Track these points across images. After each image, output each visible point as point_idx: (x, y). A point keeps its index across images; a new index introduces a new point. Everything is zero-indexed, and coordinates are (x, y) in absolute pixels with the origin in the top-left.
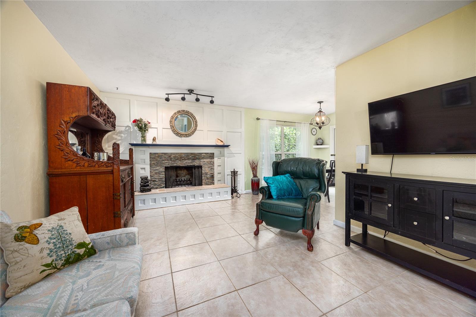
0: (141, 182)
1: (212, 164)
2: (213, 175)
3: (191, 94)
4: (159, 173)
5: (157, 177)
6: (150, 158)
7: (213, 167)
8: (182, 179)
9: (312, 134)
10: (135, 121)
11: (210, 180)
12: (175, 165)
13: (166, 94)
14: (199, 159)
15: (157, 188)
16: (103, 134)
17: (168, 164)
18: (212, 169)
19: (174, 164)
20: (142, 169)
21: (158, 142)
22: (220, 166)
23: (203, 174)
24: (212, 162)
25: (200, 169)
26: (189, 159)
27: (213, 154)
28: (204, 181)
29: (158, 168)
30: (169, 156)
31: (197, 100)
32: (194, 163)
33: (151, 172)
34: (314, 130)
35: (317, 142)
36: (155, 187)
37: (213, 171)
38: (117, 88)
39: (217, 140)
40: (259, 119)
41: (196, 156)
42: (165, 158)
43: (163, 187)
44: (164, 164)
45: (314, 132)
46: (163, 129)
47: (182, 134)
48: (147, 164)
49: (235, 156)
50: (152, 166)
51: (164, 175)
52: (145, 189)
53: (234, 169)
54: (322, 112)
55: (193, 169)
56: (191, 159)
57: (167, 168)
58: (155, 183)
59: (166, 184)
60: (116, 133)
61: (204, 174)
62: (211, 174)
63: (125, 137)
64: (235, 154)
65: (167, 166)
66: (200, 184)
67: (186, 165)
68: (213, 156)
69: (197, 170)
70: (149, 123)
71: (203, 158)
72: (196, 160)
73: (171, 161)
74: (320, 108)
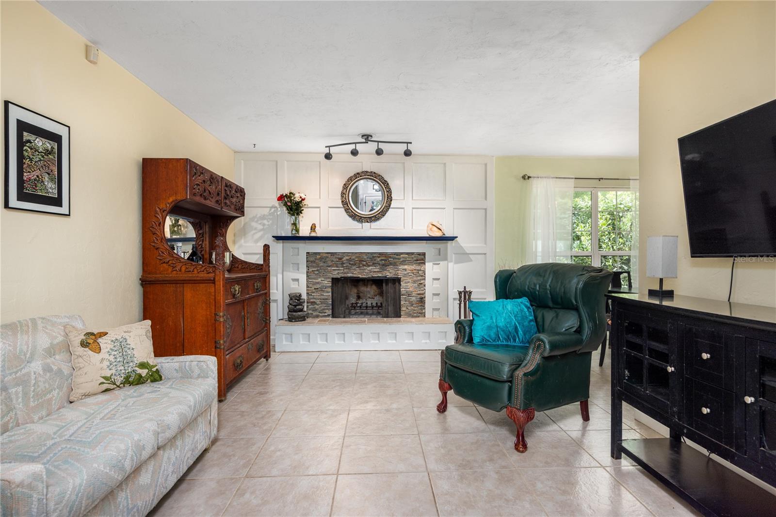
0: (290, 304)
1: (422, 276)
2: (422, 298)
3: (368, 143)
4: (322, 290)
5: (319, 296)
6: (307, 261)
7: (422, 281)
8: (367, 303)
10: (281, 198)
11: (417, 307)
12: (349, 275)
13: (326, 147)
14: (395, 264)
15: (317, 316)
16: (228, 223)
17: (338, 273)
18: (422, 285)
19: (348, 273)
20: (294, 280)
21: (319, 233)
22: (438, 279)
23: (402, 295)
24: (420, 270)
25: (397, 283)
26: (376, 263)
27: (424, 254)
28: (403, 309)
29: (319, 280)
30: (339, 259)
31: (379, 152)
32: (386, 273)
33: (308, 287)
36: (314, 314)
37: (422, 289)
38: (255, 145)
39: (431, 226)
40: (529, 177)
41: (387, 260)
42: (332, 261)
43: (328, 316)
44: (330, 272)
46: (330, 209)
47: (364, 217)
48: (303, 273)
49: (471, 261)
50: (310, 275)
51: (330, 294)
52: (294, 316)
53: (465, 287)
55: (384, 285)
56: (379, 264)
57: (335, 281)
58: (315, 307)
59: (333, 309)
60: (256, 220)
61: (404, 295)
62: (419, 296)
63: (268, 225)
64: (470, 256)
65: (335, 277)
66: (398, 315)
67: (370, 276)
68: (422, 260)
69: (392, 286)
70: (303, 200)
71: (403, 263)
72: (388, 265)
73: (343, 267)
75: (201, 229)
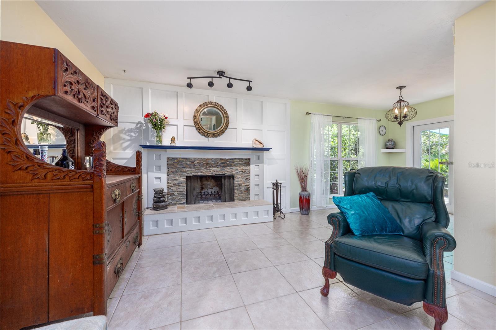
0: (155, 197)
1: (248, 173)
2: (248, 188)
3: (221, 78)
4: (178, 185)
5: (176, 189)
6: (167, 164)
7: (248, 177)
8: (208, 192)
9: (380, 134)
10: (147, 116)
11: (245, 194)
12: (199, 174)
13: (188, 78)
14: (231, 166)
15: (175, 204)
16: (101, 131)
17: (191, 173)
18: (248, 179)
19: (198, 172)
20: (156, 178)
21: (177, 143)
22: (258, 175)
23: (236, 186)
24: (247, 170)
25: (232, 179)
26: (218, 165)
27: (249, 159)
28: (236, 195)
29: (177, 178)
30: (192, 163)
31: (230, 85)
32: (225, 172)
33: (168, 183)
34: (382, 128)
35: (386, 145)
36: (173, 202)
37: (248, 182)
38: (125, 71)
39: (255, 141)
40: (310, 114)
41: (226, 163)
42: (187, 164)
43: (184, 203)
44: (185, 172)
45: (382, 131)
46: (185, 127)
47: (210, 134)
48: (164, 173)
49: (277, 163)
50: (170, 175)
51: (185, 187)
52: (159, 206)
53: (277, 180)
54: (404, 100)
55: (223, 180)
56: (220, 166)
57: (189, 178)
58: (174, 198)
59: (187, 199)
60: (124, 132)
61: (237, 186)
62: (246, 187)
63: (135, 136)
64: (277, 160)
65: (188, 175)
66: (232, 199)
67: (214, 174)
68: (248, 163)
69: (228, 180)
70: (166, 118)
71: (236, 165)
72: (226, 167)
73: (194, 168)
74: (400, 95)
75: (72, 136)
